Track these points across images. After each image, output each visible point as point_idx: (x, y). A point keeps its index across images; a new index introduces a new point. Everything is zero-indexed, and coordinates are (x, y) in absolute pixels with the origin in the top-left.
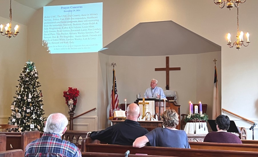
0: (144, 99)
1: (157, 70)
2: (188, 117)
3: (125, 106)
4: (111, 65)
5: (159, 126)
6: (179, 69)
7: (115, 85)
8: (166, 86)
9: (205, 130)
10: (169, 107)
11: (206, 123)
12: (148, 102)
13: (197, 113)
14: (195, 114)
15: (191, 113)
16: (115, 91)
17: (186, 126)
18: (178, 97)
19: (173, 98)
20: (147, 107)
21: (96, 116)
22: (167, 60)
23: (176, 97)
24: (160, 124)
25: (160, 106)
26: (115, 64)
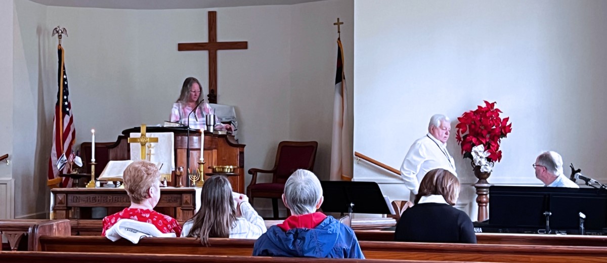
0: (143, 129)
1: (182, 47)
3: (91, 148)
4: (53, 34)
5: (184, 202)
6: (243, 45)
7: (64, 91)
8: (208, 94)
10: (215, 149)
12: (156, 137)
16: (65, 107)
18: (240, 123)
20: (153, 151)
21: (9, 178)
22: (212, 21)
23: (236, 122)
24: (186, 197)
25: (190, 147)
26: (63, 30)
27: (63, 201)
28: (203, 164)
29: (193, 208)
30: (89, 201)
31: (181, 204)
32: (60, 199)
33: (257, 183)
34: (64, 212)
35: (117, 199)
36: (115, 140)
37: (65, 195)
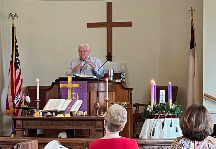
0: (70, 80)
1: (90, 25)
2: (148, 109)
3: (37, 90)
4: (9, 17)
5: (98, 126)
6: (129, 24)
7: (16, 53)
8: (106, 55)
9: (177, 131)
10: (114, 91)
11: (178, 119)
13: (164, 102)
14: (161, 103)
15: (153, 102)
16: (16, 64)
17: (146, 125)
19: (118, 75)
22: (109, 9)
23: (125, 73)
24: (99, 123)
25: (99, 91)
26: (15, 15)
27: (20, 125)
28: (108, 101)
29: (103, 130)
31: (96, 127)
32: (18, 123)
33: (139, 113)
34: (21, 132)
35: (54, 124)
36: (51, 85)
37: (21, 121)
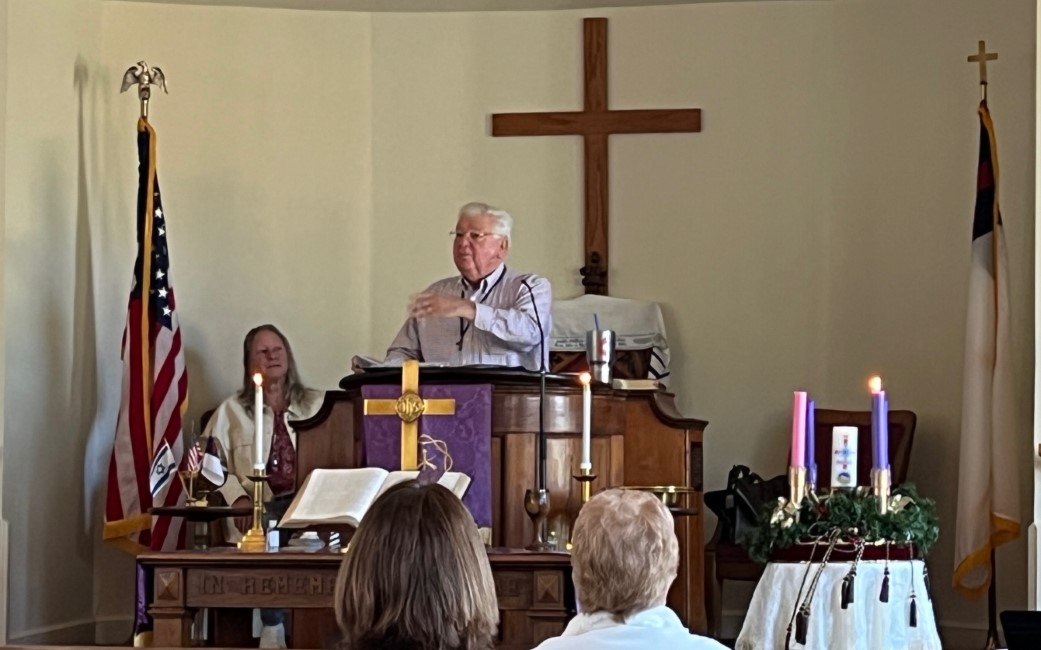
1: (504, 125)
4: (125, 86)
6: (688, 121)
7: (155, 255)
8: (581, 264)
9: (913, 622)
10: (616, 434)
11: (919, 566)
13: (853, 483)
14: (839, 490)
15: (802, 482)
16: (156, 304)
17: (765, 592)
18: (679, 356)
19: (637, 359)
22: (595, 47)
24: (547, 581)
25: (546, 430)
26: (152, 74)
27: (174, 590)
28: (590, 479)
29: (564, 615)
30: (251, 590)
31: (531, 602)
32: (166, 583)
34: (178, 622)
37: (181, 572)
